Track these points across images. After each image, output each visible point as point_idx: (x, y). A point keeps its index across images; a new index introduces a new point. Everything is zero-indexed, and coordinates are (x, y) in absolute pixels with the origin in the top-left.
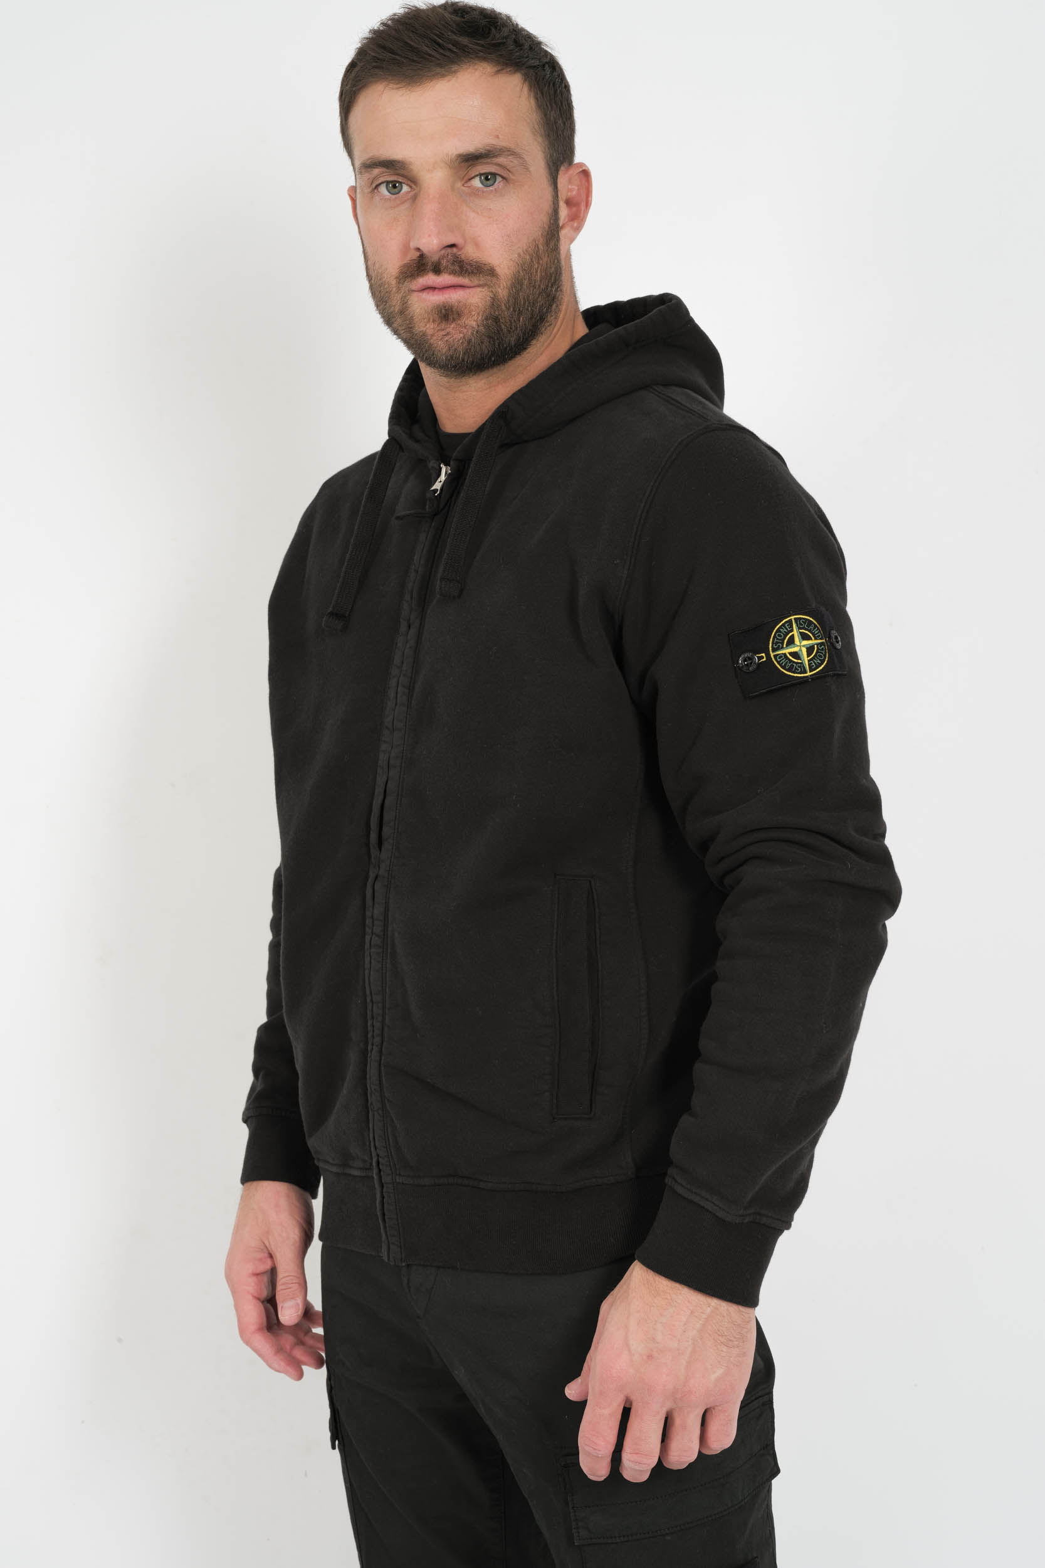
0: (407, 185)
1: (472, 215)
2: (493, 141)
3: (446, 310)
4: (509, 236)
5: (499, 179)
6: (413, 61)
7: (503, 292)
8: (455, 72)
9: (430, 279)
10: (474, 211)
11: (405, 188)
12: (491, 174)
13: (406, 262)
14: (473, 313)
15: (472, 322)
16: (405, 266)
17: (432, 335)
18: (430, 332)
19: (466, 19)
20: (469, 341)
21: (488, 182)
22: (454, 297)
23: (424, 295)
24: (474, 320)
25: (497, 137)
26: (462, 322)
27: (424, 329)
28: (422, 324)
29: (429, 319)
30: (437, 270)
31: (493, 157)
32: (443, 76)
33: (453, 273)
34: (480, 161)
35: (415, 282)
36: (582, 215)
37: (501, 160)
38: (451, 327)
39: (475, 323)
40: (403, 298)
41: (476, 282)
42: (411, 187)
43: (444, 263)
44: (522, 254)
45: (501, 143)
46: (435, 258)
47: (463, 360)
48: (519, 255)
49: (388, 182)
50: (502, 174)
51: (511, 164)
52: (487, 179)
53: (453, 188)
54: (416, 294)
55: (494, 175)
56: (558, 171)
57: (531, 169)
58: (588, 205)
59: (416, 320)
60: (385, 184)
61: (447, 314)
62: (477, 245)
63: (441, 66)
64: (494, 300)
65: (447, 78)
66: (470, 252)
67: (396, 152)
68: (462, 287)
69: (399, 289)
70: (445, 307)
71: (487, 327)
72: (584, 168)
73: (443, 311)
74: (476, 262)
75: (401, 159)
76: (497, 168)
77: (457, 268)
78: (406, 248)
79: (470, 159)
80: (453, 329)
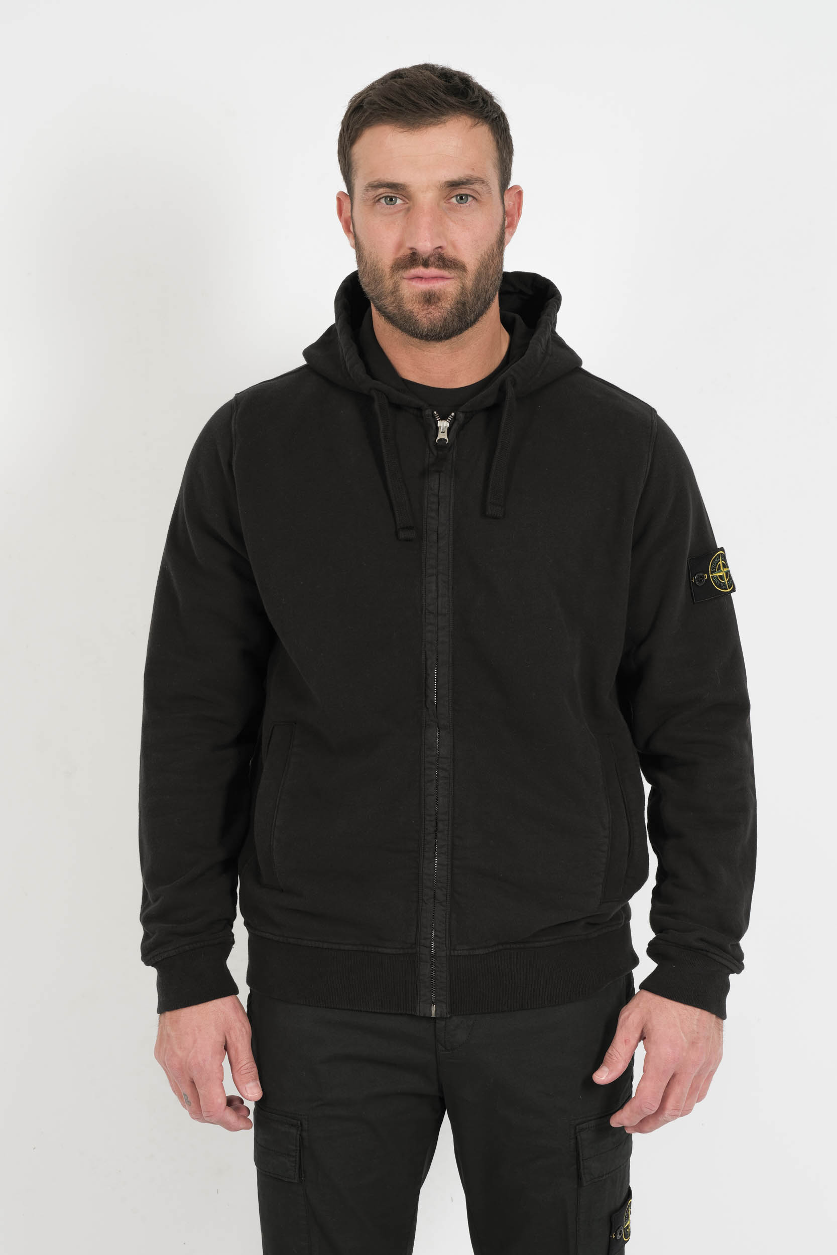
0: (401, 199)
1: (451, 224)
2: (471, 173)
3: (430, 296)
4: (476, 241)
5: (470, 199)
6: (415, 112)
7: (469, 283)
8: (444, 122)
9: (420, 271)
10: (452, 221)
11: (399, 202)
12: (464, 195)
13: (399, 256)
14: (449, 299)
15: (447, 305)
16: (397, 259)
17: (418, 313)
18: (415, 311)
19: (452, 84)
20: (445, 319)
21: (462, 201)
22: (437, 286)
23: (414, 283)
24: (449, 304)
25: (473, 169)
26: (440, 304)
27: (412, 308)
28: (410, 304)
29: (416, 301)
30: (426, 264)
31: (470, 184)
32: (435, 124)
33: (438, 267)
34: (460, 186)
35: (408, 272)
36: (515, 223)
37: (475, 187)
38: (432, 308)
39: (449, 306)
40: (395, 283)
41: (453, 275)
42: (404, 200)
43: (432, 259)
44: (483, 254)
45: (476, 174)
46: (425, 256)
47: (440, 333)
48: (482, 255)
49: (386, 197)
50: (472, 195)
51: (481, 190)
52: (461, 198)
53: (438, 205)
54: (406, 281)
55: (467, 196)
56: (504, 191)
57: (493, 193)
58: (519, 215)
59: (405, 300)
60: (384, 199)
61: (430, 299)
62: (454, 247)
63: (433, 116)
64: (463, 289)
65: (439, 126)
66: (450, 252)
67: (399, 177)
68: (443, 278)
69: (391, 277)
70: (430, 293)
71: (457, 309)
72: (520, 189)
73: (428, 296)
74: (454, 260)
75: (403, 183)
76: (472, 192)
77: (441, 263)
78: (400, 245)
79: (454, 185)
80: (433, 309)
